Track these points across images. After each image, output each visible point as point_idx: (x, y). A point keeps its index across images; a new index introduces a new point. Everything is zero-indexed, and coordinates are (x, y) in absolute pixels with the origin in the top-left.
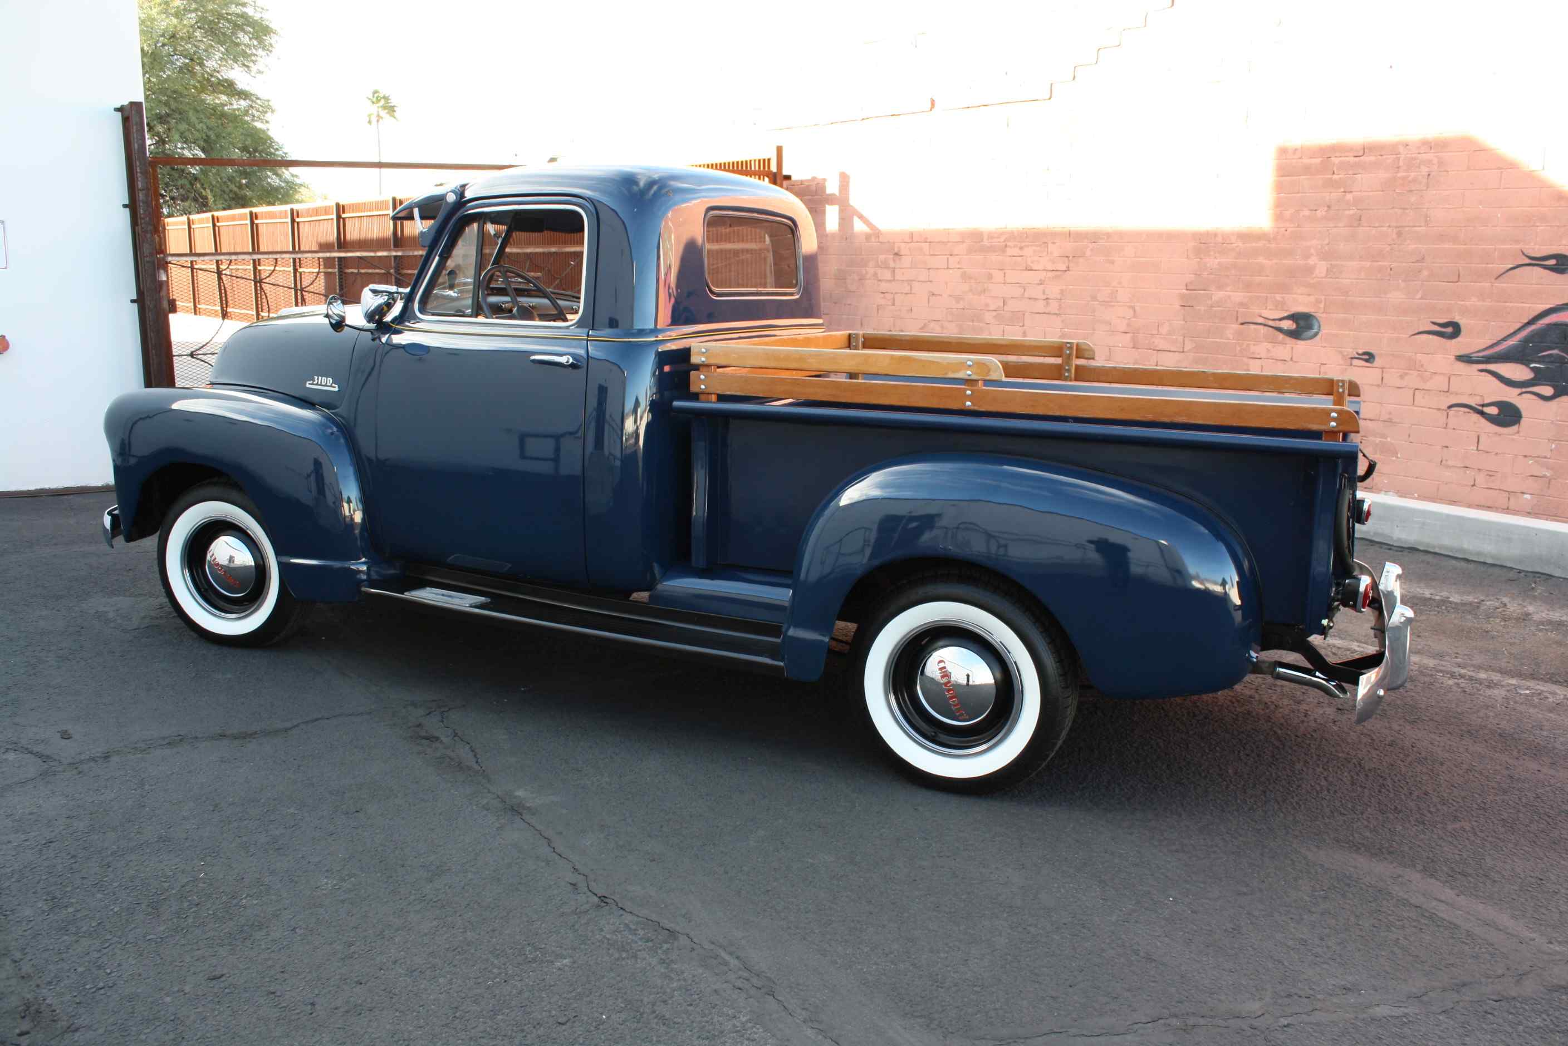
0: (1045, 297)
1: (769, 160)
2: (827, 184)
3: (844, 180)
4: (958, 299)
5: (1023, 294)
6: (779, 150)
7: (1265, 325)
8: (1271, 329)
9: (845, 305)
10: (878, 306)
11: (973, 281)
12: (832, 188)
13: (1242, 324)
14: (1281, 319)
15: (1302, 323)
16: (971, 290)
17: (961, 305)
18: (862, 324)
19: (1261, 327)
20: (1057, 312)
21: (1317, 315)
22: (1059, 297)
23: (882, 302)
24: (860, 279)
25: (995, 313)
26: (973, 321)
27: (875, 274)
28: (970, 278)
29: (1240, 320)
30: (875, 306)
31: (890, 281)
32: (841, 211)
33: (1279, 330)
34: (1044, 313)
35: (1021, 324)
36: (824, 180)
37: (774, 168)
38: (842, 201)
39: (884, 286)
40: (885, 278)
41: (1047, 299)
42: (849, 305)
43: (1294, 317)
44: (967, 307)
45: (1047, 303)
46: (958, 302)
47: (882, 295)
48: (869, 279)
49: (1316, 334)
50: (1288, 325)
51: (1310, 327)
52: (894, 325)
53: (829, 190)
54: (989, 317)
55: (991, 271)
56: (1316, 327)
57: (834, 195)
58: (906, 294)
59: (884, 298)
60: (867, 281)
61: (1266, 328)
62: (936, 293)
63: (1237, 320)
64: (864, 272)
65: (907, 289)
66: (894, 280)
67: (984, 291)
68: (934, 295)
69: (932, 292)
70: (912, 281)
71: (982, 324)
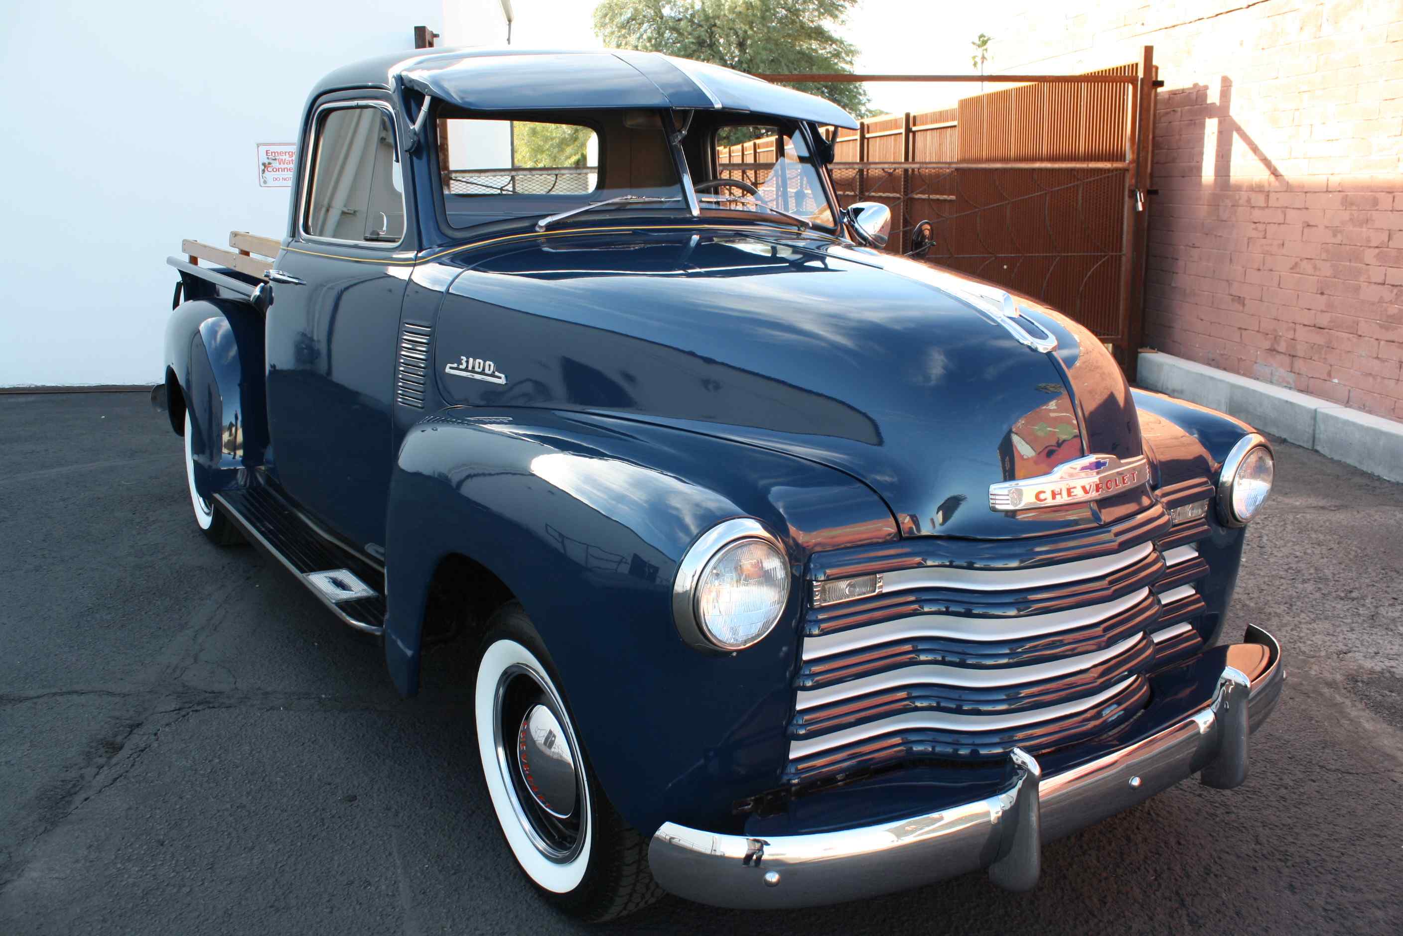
1: (1137, 65)
2: (1209, 92)
3: (1226, 84)
4: (1335, 232)
6: (1149, 51)
9: (1216, 236)
10: (1249, 239)
11: (1354, 208)
12: (1213, 97)
16: (1351, 219)
17: (1338, 240)
18: (1231, 260)
23: (1254, 234)
24: (1233, 206)
25: (1377, 250)
26: (1350, 261)
27: (1249, 200)
28: (1352, 204)
30: (1246, 239)
31: (1261, 208)
32: (1220, 123)
36: (1206, 88)
37: (1141, 74)
38: (1222, 112)
39: (1257, 214)
40: (1258, 205)
42: (1220, 236)
44: (1344, 242)
46: (1335, 236)
47: (1254, 226)
48: (1242, 206)
52: (1264, 264)
53: (1209, 101)
54: (1369, 255)
55: (1378, 195)
57: (1214, 104)
58: (1279, 224)
59: (1256, 229)
60: (1240, 208)
62: (1311, 224)
64: (1237, 197)
66: (1267, 207)
67: (1367, 220)
68: (1308, 226)
69: (1307, 222)
70: (1287, 207)
71: (1360, 265)
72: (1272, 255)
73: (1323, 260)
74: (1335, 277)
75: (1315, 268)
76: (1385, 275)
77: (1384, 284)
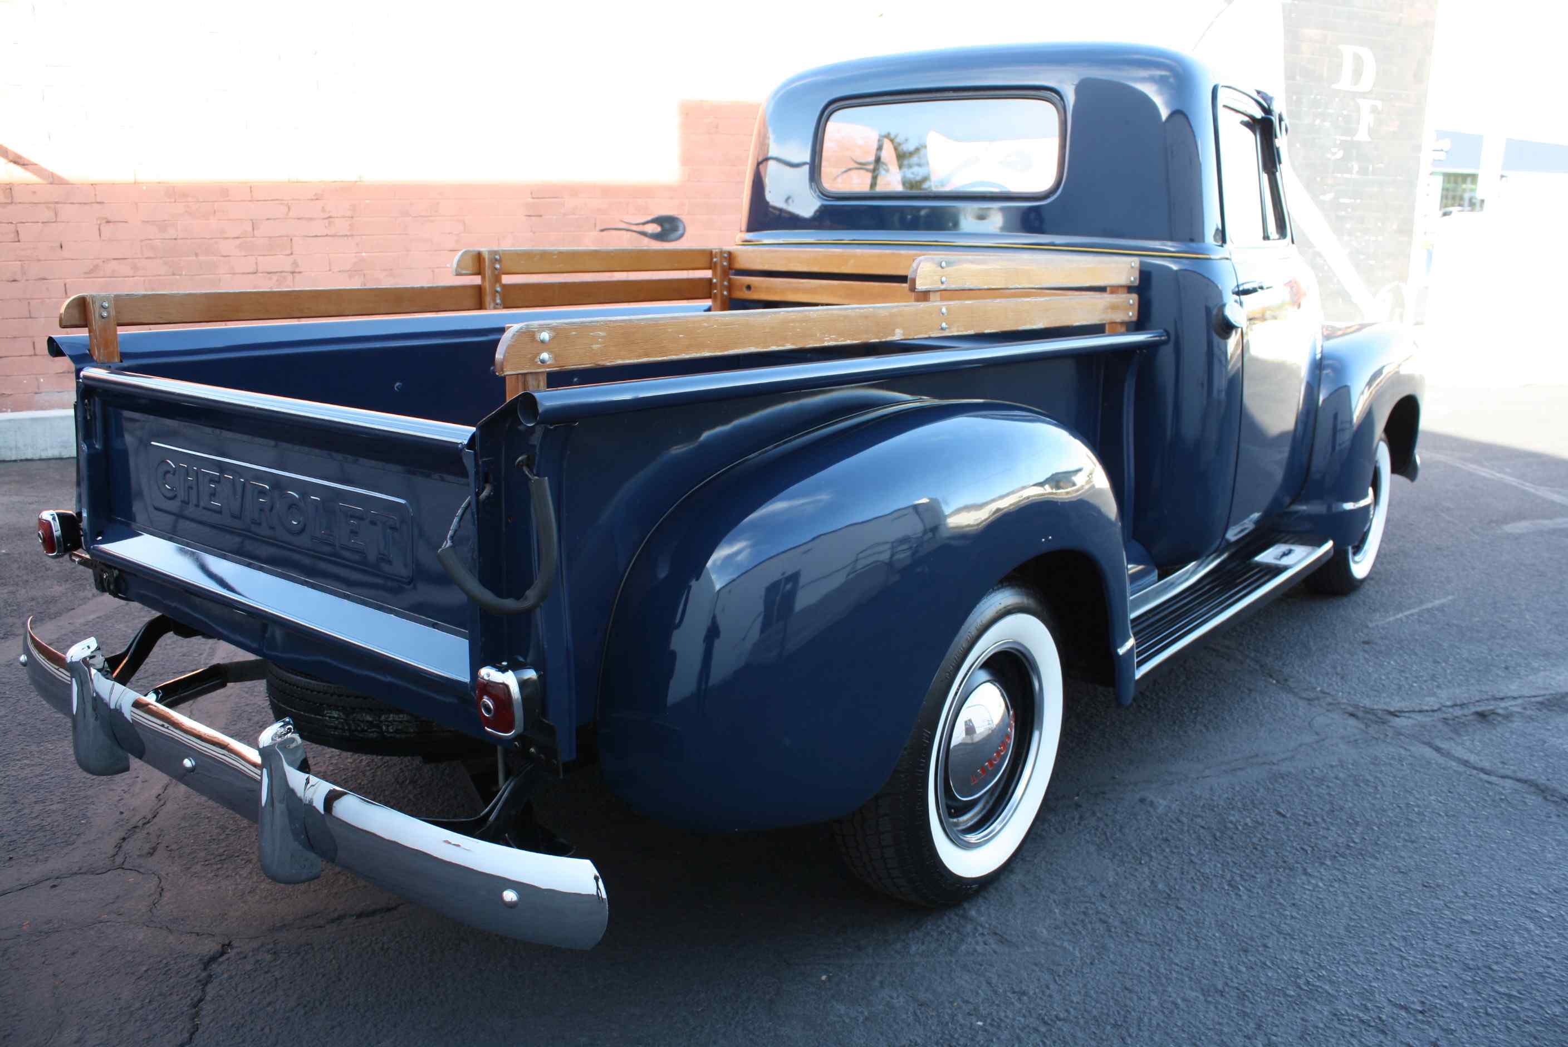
0: (327, 216)
4: (163, 226)
5: (287, 214)
7: (628, 230)
8: (635, 234)
11: (190, 199)
13: (602, 230)
14: (644, 224)
15: (667, 226)
16: (187, 212)
17: (171, 233)
19: (624, 232)
20: (348, 234)
21: (684, 217)
22: (349, 214)
25: (238, 242)
26: (197, 255)
28: (185, 196)
29: (599, 227)
33: (644, 234)
34: (327, 235)
35: (289, 252)
41: (330, 217)
43: (658, 220)
44: (181, 236)
45: (329, 223)
46: (162, 230)
49: (682, 236)
50: (654, 228)
51: (675, 229)
52: (24, 273)
54: (227, 247)
55: (227, 186)
56: (681, 228)
58: (46, 223)
61: (629, 233)
62: (110, 218)
63: (595, 226)
65: (49, 215)
66: (12, 203)
67: (215, 212)
68: (108, 222)
69: (104, 218)
70: (57, 203)
71: (215, 258)
72: (39, 260)
73: (147, 258)
74: (174, 274)
75: (135, 268)
76: (256, 263)
77: (255, 273)
